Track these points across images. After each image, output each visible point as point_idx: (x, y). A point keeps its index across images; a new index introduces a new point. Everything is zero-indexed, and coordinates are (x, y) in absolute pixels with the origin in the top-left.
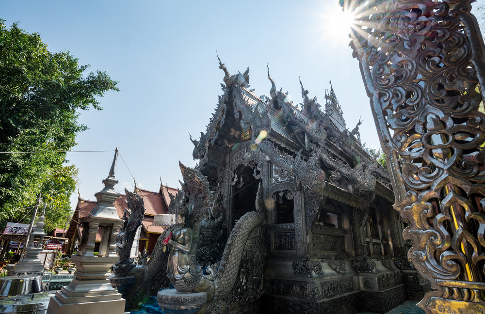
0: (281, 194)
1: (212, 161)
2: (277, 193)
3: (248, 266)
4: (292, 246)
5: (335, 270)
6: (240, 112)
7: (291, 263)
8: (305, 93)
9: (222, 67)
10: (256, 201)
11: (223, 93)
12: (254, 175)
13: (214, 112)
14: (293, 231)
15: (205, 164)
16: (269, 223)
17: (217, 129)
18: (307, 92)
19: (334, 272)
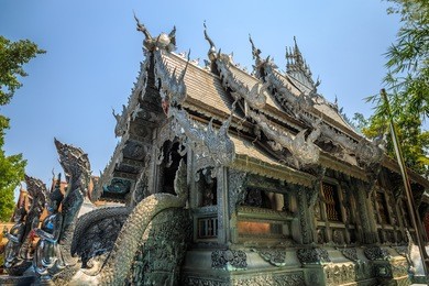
0: (204, 172)
1: (136, 138)
2: (201, 171)
3: (146, 258)
4: (213, 234)
5: (269, 261)
6: (159, 79)
7: (210, 253)
8: (257, 53)
9: (140, 28)
10: (175, 180)
11: (145, 58)
12: (179, 151)
13: (136, 81)
14: (215, 215)
15: (128, 142)
16: (193, 206)
17: (139, 100)
18: (259, 51)
19: (267, 264)
